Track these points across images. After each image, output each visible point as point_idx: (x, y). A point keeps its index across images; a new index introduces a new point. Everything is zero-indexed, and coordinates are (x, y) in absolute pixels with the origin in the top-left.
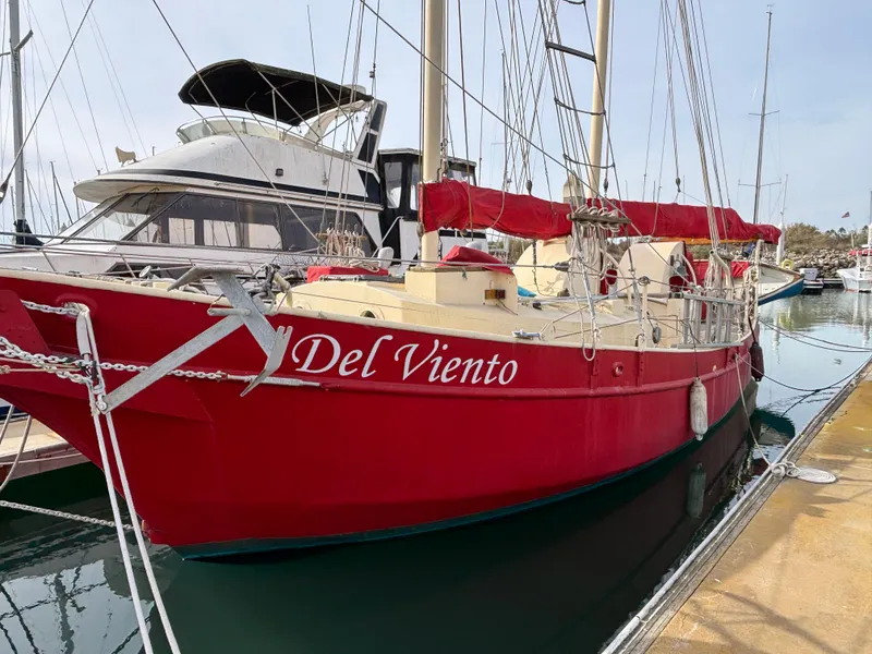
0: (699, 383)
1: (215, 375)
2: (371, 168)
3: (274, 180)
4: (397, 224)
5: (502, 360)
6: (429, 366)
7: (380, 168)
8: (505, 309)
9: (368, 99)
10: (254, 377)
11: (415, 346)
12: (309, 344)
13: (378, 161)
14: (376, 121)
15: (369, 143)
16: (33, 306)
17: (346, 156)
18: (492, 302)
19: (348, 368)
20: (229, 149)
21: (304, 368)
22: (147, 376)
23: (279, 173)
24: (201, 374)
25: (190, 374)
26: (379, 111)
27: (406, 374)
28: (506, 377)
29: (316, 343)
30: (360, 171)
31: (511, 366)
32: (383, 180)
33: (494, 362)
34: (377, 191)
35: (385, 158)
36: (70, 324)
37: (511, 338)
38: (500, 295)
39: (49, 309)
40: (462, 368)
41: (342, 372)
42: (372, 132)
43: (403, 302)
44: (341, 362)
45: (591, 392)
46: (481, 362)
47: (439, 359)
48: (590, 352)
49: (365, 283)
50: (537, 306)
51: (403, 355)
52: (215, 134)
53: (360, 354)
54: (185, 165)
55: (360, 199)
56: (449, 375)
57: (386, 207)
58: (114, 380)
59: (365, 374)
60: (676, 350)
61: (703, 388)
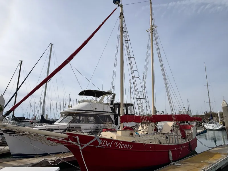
0: (170, 151)
1: (92, 146)
2: (112, 106)
3: (95, 110)
4: (117, 117)
5: (130, 145)
6: (119, 145)
7: (114, 106)
8: (133, 136)
9: (112, 94)
10: (97, 146)
11: (117, 142)
12: (103, 142)
13: (114, 105)
14: (114, 97)
15: (112, 102)
16: (73, 137)
17: (108, 104)
18: (131, 135)
19: (108, 145)
20: (87, 105)
21: (103, 145)
22: (86, 145)
23: (96, 109)
24: (91, 145)
25: (90, 145)
26: (114, 95)
27: (116, 146)
28: (131, 148)
29: (104, 142)
30: (110, 107)
31: (131, 146)
32: (115, 108)
33: (129, 145)
34: (113, 110)
35: (115, 104)
36: (76, 139)
37: (131, 141)
38: (132, 134)
39: (74, 137)
40: (124, 146)
41: (108, 146)
42: (113, 99)
43: (116, 136)
44: (107, 144)
45: (146, 151)
46: (127, 145)
47: (121, 144)
48: (145, 144)
49: (111, 133)
50: (139, 136)
51: (115, 144)
52: (85, 102)
53: (110, 143)
54: (80, 108)
55: (110, 112)
56: (122, 147)
57: (115, 113)
58: (82, 146)
59: (110, 146)
60: (164, 144)
61: (171, 152)
